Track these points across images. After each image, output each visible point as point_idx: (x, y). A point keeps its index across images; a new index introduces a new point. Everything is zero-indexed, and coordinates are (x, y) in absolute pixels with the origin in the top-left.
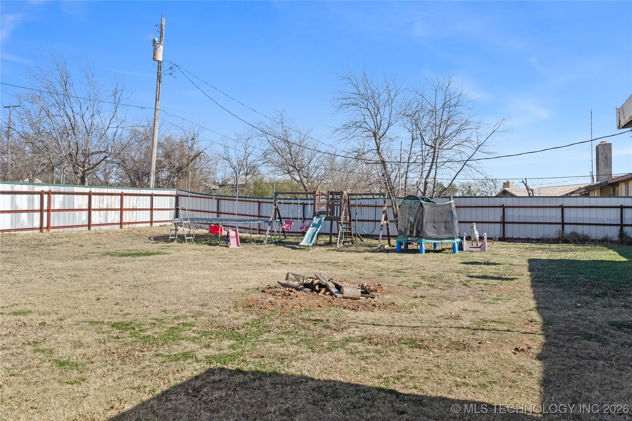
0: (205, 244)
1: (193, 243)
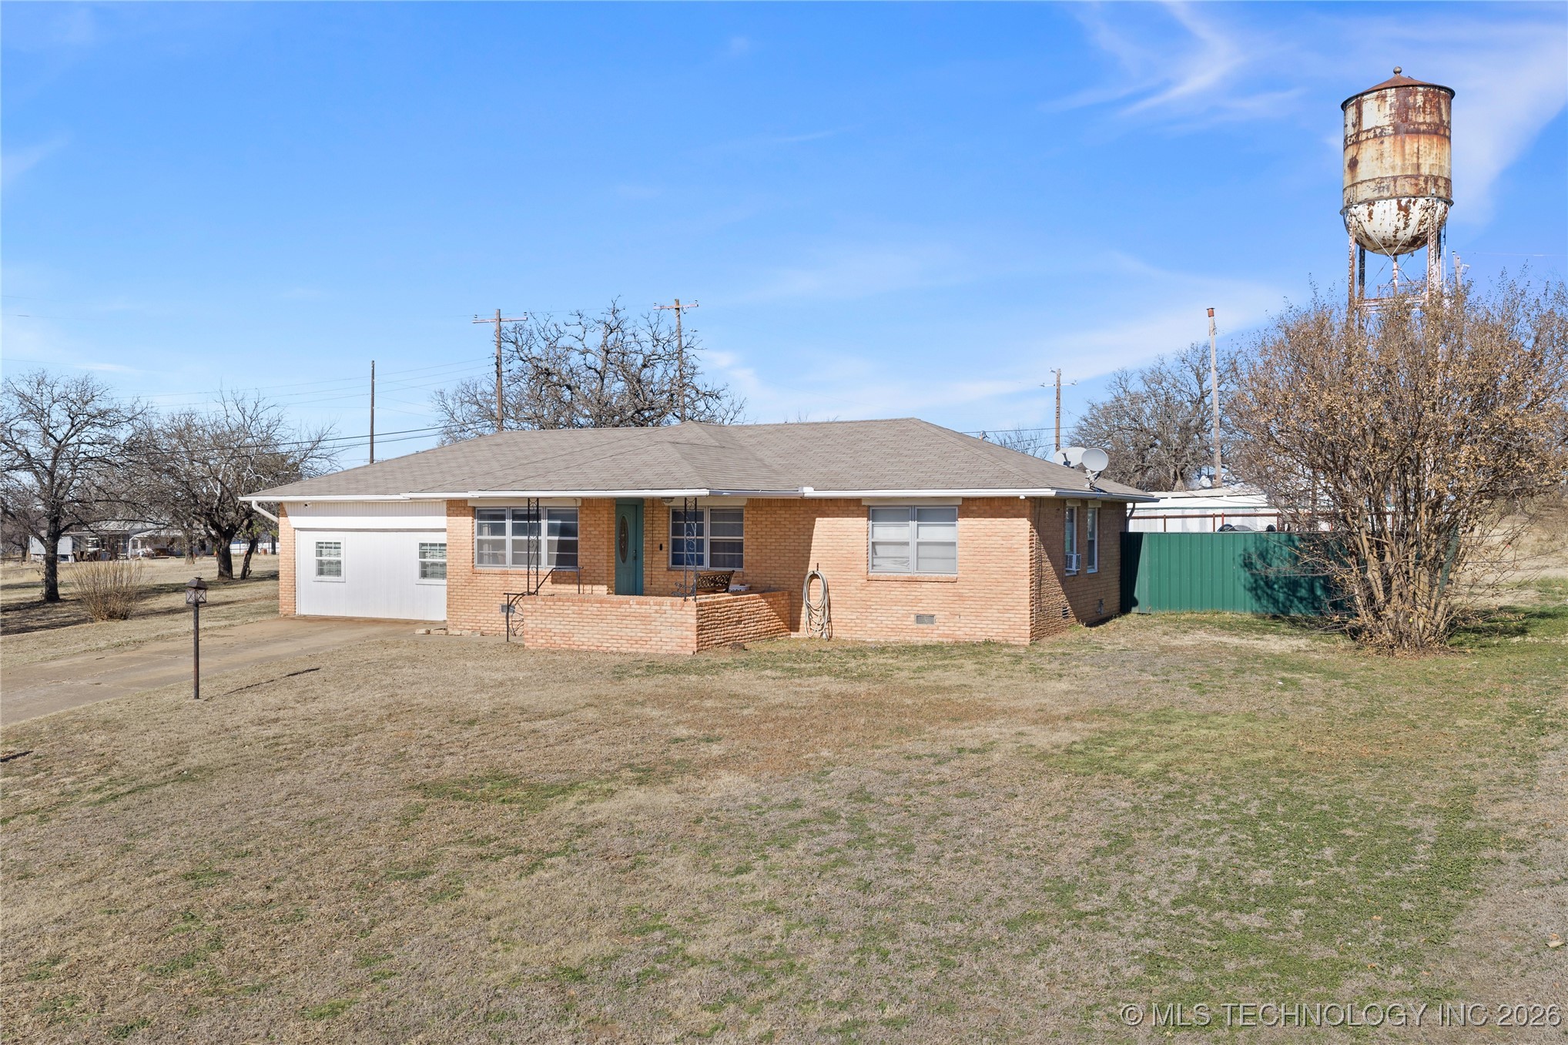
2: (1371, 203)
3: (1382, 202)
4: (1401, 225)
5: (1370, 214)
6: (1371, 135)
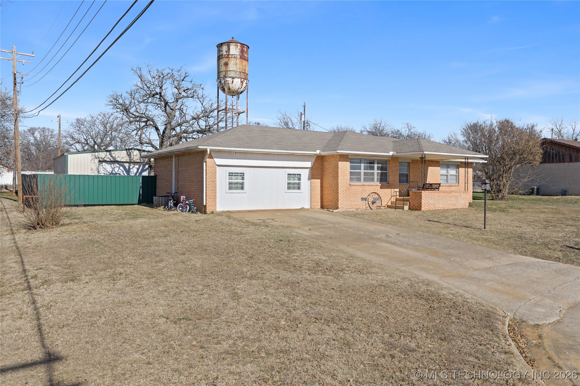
2: (233, 78)
3: (237, 79)
4: (240, 87)
5: (233, 82)
6: (233, 56)
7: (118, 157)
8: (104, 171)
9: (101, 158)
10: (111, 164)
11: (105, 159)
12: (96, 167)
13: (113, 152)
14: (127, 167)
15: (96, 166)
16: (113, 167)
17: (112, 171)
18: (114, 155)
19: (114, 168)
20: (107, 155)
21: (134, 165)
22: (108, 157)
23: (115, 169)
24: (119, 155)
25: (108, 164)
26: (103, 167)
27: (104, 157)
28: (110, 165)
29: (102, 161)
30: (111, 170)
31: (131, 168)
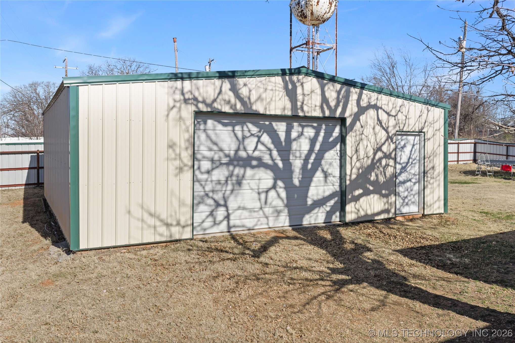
0: (501, 178)
1: (492, 177)
7: (259, 98)
8: (210, 150)
9: (204, 102)
10: (234, 126)
11: (215, 105)
12: (187, 136)
13: (241, 81)
14: (282, 136)
15: (188, 131)
16: (240, 134)
17: (237, 151)
18: (244, 92)
19: (244, 138)
20: (223, 89)
21: (303, 127)
22: (227, 98)
23: (247, 142)
24: (262, 90)
25: (225, 125)
26: (208, 136)
27: (212, 98)
28: (230, 128)
29: (208, 112)
30: (234, 146)
31: (295, 140)
